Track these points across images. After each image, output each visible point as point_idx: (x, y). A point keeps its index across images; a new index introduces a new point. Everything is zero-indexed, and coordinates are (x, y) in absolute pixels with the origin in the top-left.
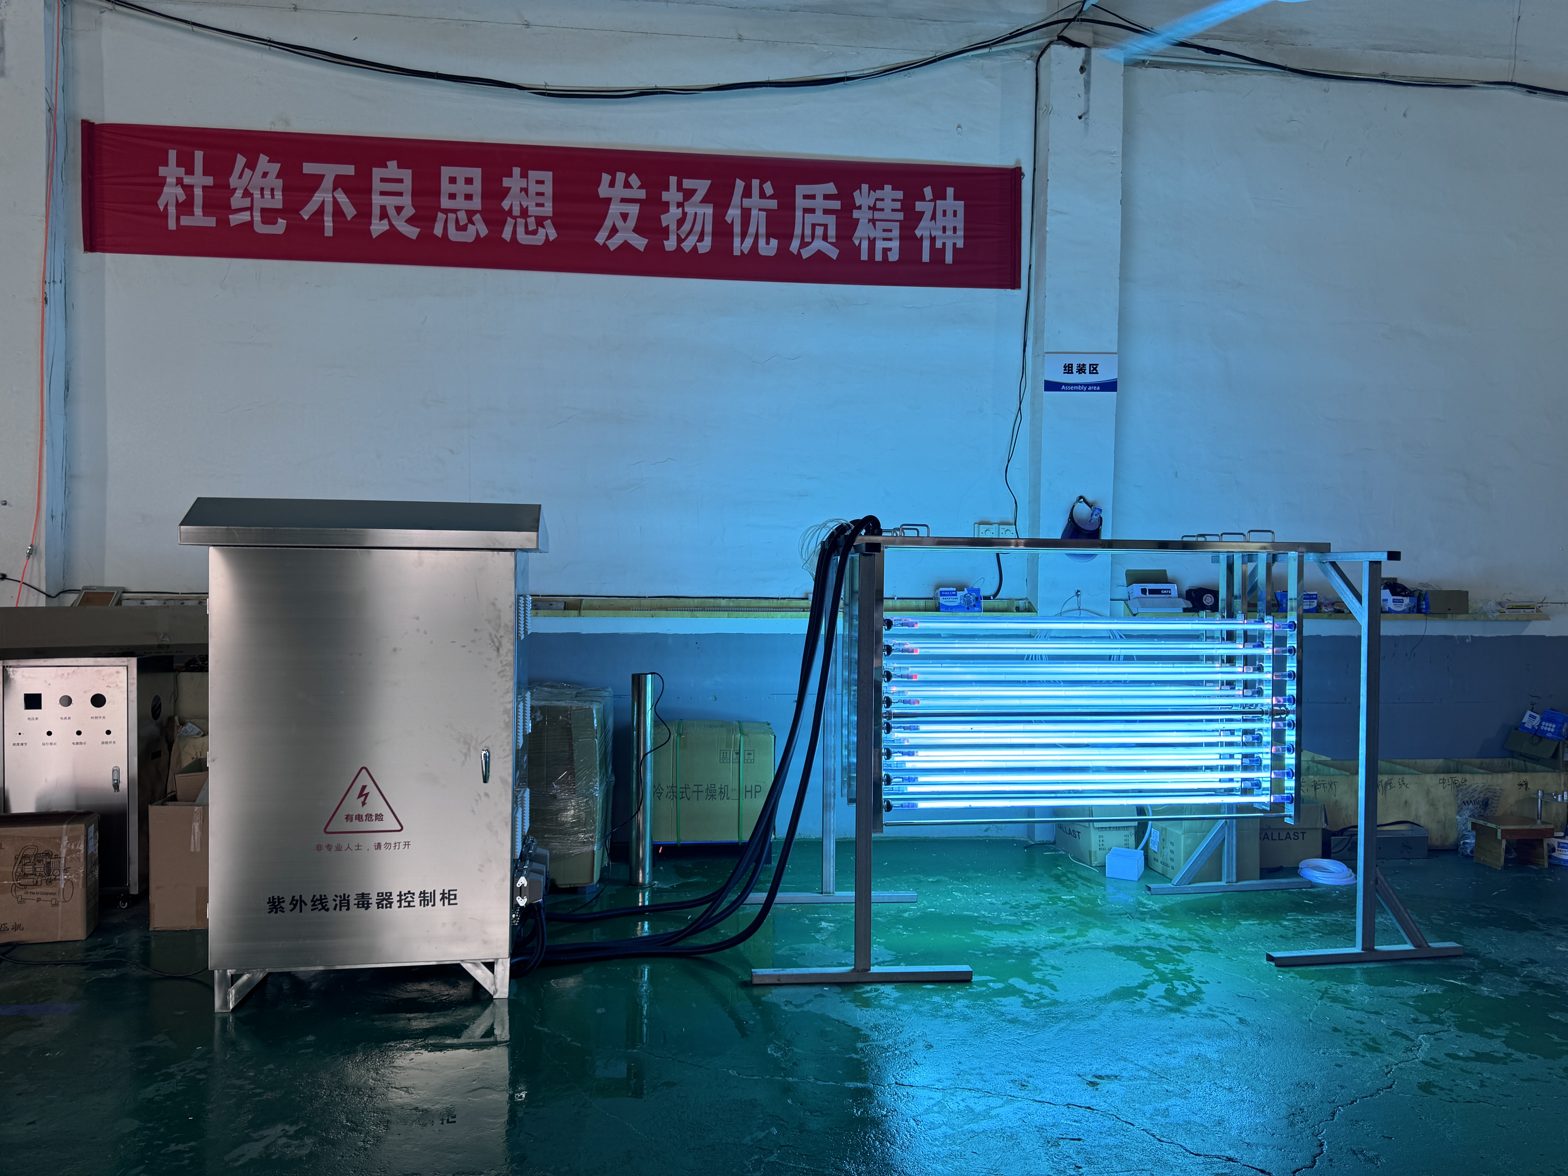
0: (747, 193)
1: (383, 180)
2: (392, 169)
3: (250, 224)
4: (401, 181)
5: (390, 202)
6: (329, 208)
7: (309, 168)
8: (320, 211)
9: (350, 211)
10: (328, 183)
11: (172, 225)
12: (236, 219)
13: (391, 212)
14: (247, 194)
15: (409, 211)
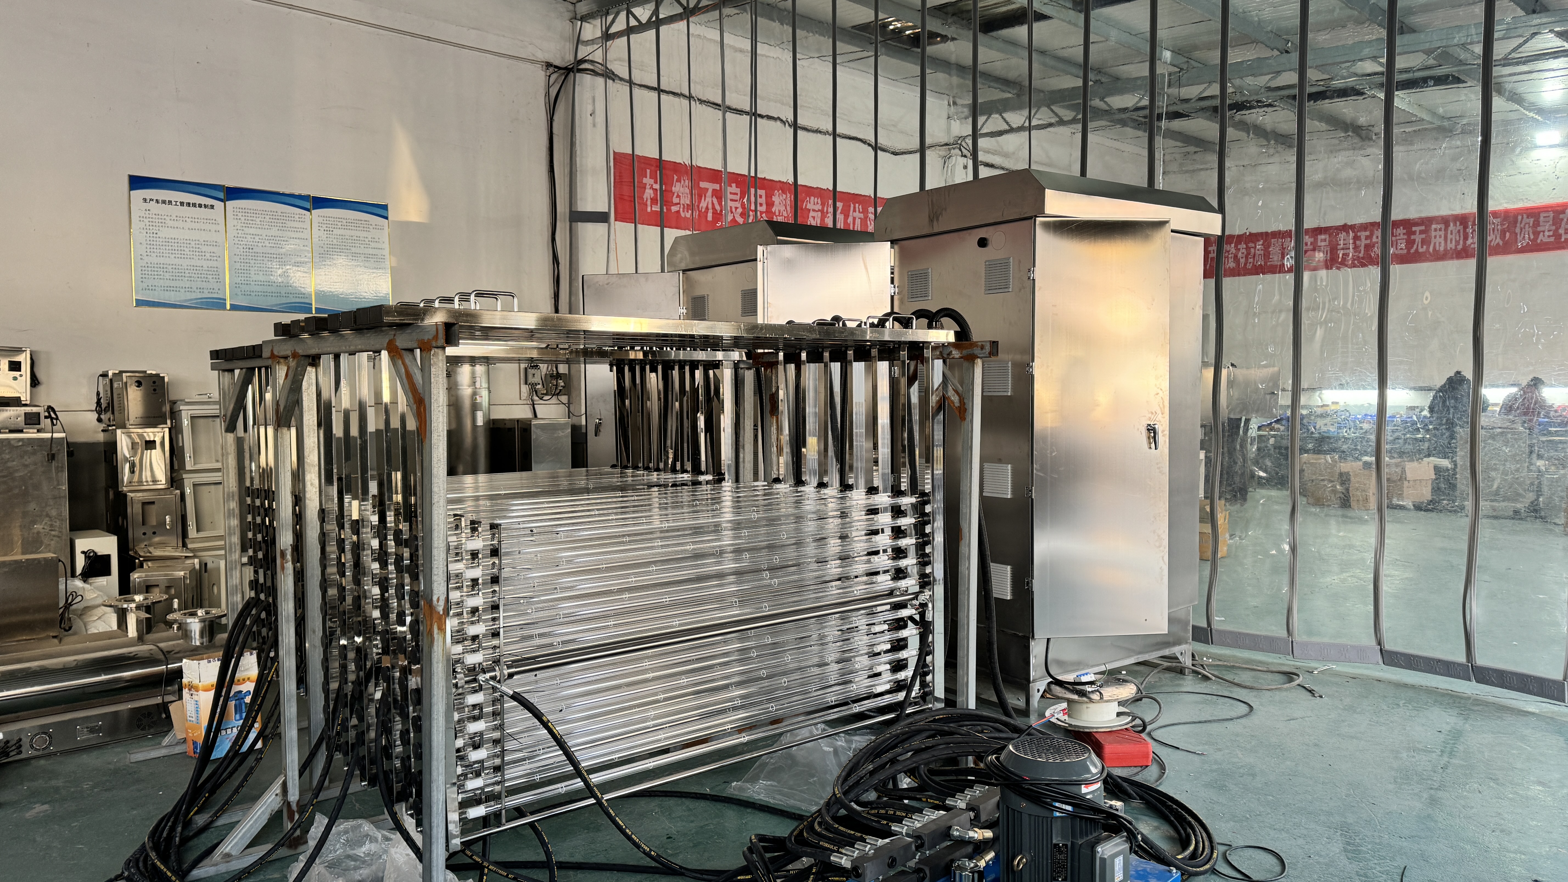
0: (854, 211)
1: (731, 193)
2: (734, 188)
3: (678, 212)
4: (737, 194)
5: (734, 204)
6: (710, 206)
7: (703, 185)
8: (707, 208)
9: (718, 207)
10: (709, 193)
11: (649, 209)
12: (674, 209)
13: (734, 210)
14: (678, 196)
15: (740, 210)
